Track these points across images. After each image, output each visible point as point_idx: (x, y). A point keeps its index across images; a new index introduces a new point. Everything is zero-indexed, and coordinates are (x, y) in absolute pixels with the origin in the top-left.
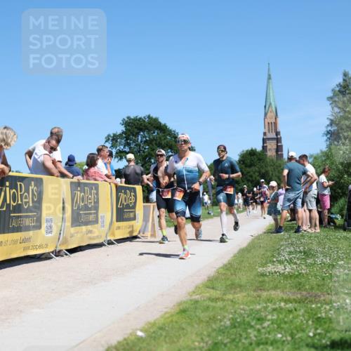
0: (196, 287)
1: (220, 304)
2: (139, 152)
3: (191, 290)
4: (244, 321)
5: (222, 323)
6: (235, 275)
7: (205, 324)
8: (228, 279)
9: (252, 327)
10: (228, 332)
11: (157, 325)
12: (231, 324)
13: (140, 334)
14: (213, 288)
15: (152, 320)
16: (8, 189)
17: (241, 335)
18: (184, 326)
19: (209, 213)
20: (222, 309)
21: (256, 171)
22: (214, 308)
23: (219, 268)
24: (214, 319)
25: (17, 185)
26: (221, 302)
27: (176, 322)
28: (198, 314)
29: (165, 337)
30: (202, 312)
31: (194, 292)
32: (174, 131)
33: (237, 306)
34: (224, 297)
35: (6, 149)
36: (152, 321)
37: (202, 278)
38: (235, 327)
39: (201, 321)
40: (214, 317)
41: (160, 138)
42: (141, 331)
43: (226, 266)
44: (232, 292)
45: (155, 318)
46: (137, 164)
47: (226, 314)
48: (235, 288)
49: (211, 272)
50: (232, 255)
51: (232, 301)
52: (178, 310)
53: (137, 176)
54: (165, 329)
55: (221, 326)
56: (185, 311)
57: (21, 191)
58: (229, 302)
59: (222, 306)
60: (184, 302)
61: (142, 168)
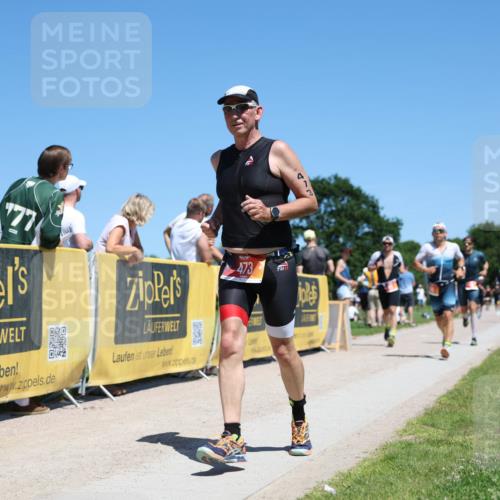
0: (408, 424)
1: (443, 449)
2: (322, 227)
3: (400, 428)
4: (481, 474)
5: (448, 478)
6: (466, 407)
7: (422, 477)
8: (455, 412)
9: (493, 484)
10: (458, 491)
11: (353, 477)
12: (463, 479)
13: (328, 488)
14: (433, 425)
15: (344, 469)
16: (141, 280)
17: (477, 497)
18: (392, 479)
19: (423, 316)
20: (448, 456)
21: (493, 255)
22: (435, 455)
23: (441, 397)
24: (435, 471)
25: (153, 275)
26: (446, 447)
27: (381, 474)
28: (411, 463)
29: (366, 494)
30: (419, 460)
31: (405, 431)
32: (373, 197)
33: (469, 453)
34: (450, 439)
35: (140, 225)
36: (346, 471)
37: (416, 410)
38: (468, 484)
39: (416, 473)
40: (436, 468)
41: (352, 208)
42: (330, 484)
43: (450, 393)
44: (462, 432)
45: (349, 467)
46: (319, 244)
47: (454, 464)
48: (467, 426)
49: (430, 401)
50: (460, 377)
51: (462, 445)
52: (382, 457)
53: (319, 263)
54: (364, 484)
55: (448, 481)
56: (394, 457)
57: (159, 283)
58: (459, 447)
59: (447, 452)
60: (391, 444)
61: (327, 251)
